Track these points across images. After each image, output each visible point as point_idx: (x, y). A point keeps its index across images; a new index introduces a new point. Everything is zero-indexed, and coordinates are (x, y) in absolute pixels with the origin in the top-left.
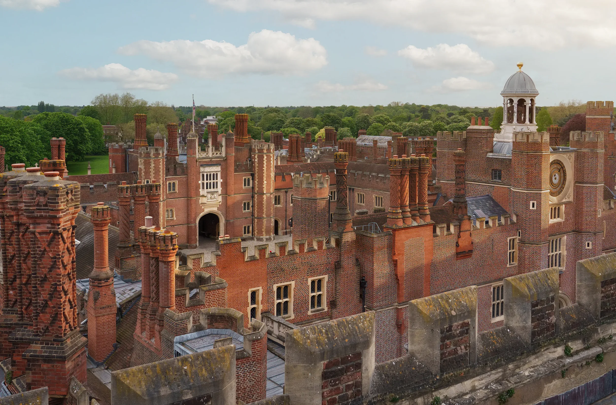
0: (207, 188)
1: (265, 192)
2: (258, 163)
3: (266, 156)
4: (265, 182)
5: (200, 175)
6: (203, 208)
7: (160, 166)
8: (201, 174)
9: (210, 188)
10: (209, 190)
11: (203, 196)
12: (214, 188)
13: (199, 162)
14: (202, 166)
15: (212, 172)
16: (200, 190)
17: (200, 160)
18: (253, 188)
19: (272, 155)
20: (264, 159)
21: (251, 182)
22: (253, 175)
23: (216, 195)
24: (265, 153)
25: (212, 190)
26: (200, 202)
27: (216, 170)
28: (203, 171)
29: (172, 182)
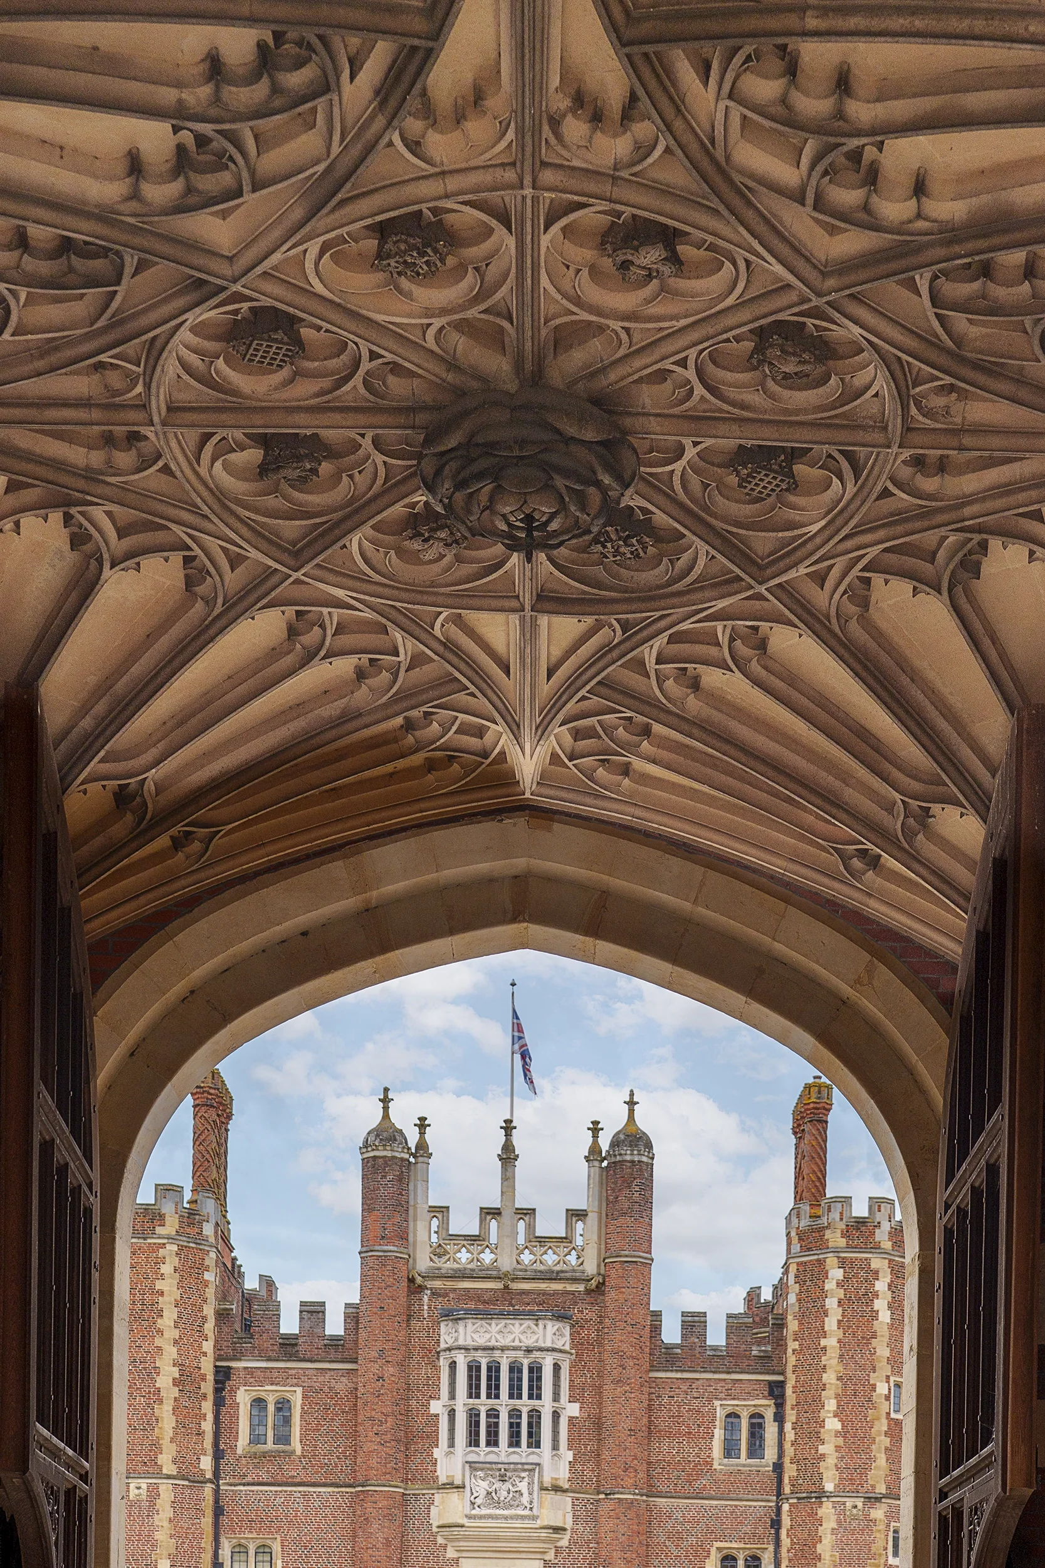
0: (474, 1441)
1: (829, 1487)
2: (801, 1317)
3: (843, 1263)
4: (833, 1424)
5: (437, 1368)
6: (451, 1553)
7: (159, 1285)
8: (444, 1363)
9: (492, 1441)
10: (483, 1452)
11: (451, 1486)
12: (515, 1441)
13: (435, 1293)
14: (448, 1315)
15: (503, 1349)
16: (437, 1453)
17: (437, 1284)
18: (778, 1467)
19: (878, 1263)
20: (830, 1285)
21: (771, 1431)
22: (776, 1391)
23: (523, 1486)
24: (836, 1251)
25: (503, 1451)
26: (435, 1522)
27: (529, 1341)
28: (450, 1341)
29: (271, 1394)
